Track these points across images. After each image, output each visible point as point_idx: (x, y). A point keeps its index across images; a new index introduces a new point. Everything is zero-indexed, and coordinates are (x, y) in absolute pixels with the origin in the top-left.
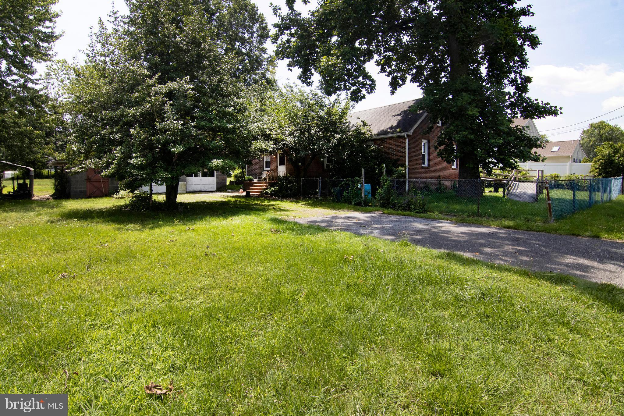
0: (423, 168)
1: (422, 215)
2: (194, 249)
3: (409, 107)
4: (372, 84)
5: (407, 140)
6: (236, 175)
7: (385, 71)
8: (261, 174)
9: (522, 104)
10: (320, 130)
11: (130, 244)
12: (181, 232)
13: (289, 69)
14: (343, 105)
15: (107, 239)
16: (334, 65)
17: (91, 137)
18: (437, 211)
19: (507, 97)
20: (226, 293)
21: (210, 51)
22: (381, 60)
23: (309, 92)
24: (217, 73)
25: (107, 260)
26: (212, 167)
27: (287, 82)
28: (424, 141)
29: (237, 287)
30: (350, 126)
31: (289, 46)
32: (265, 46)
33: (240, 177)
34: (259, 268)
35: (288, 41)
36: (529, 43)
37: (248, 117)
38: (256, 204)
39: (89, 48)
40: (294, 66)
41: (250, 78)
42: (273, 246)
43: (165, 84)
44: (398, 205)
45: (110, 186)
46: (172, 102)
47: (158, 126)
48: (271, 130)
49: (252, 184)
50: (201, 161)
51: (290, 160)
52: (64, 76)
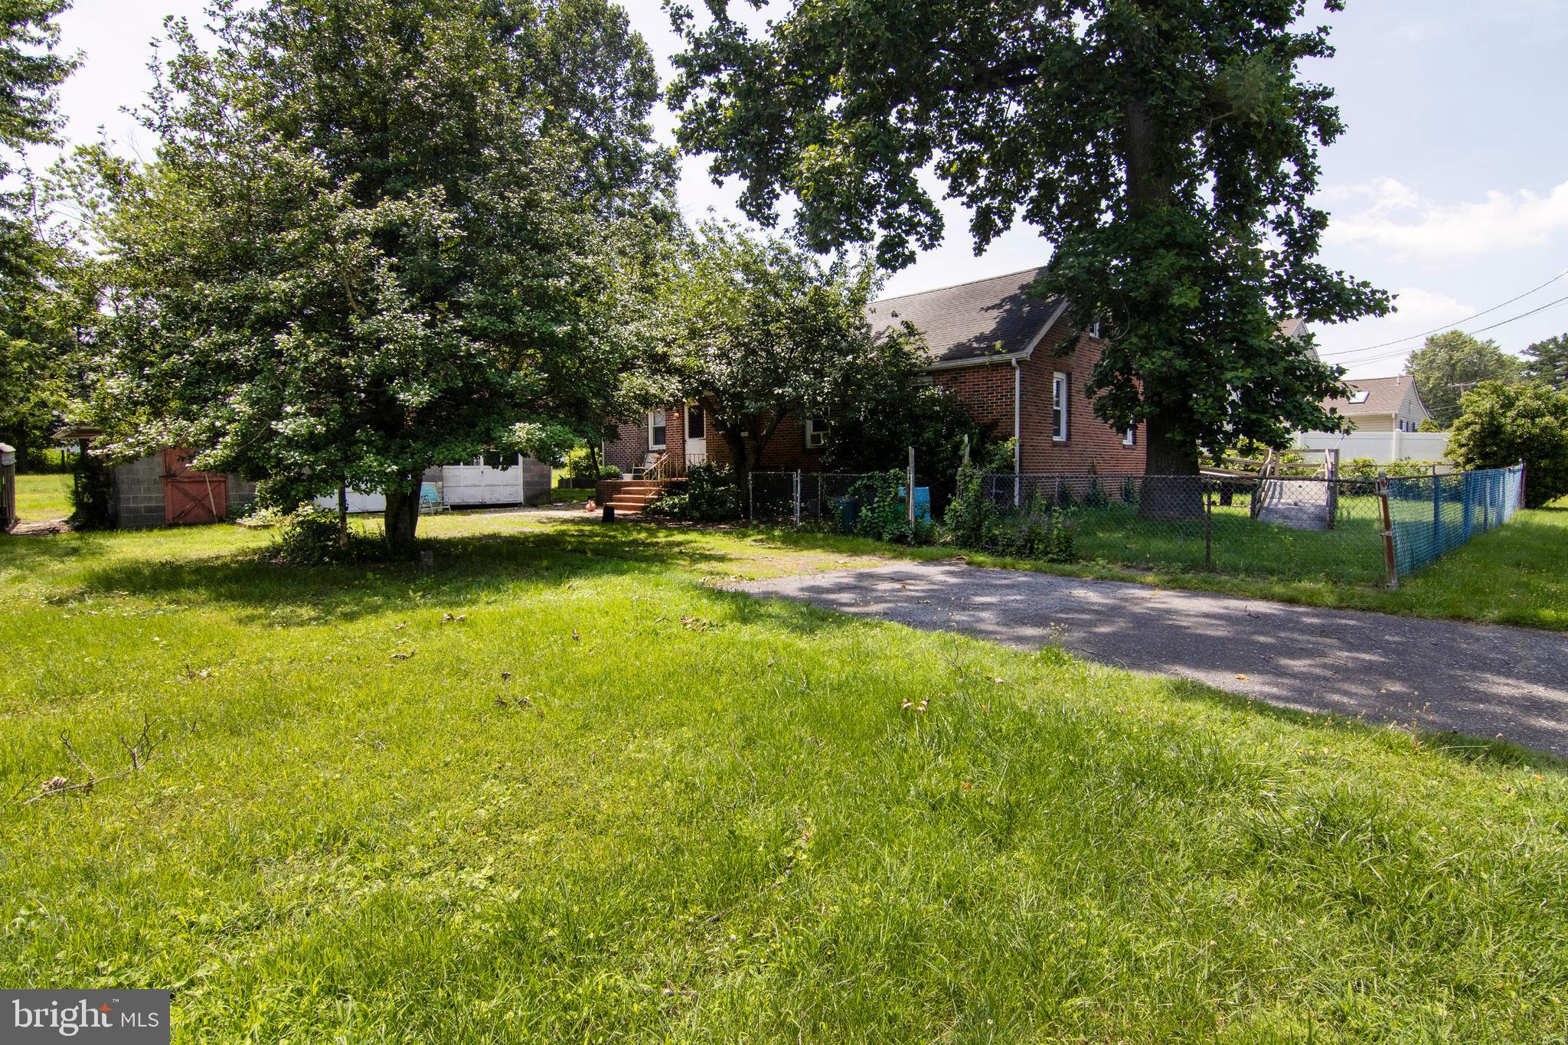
0: (1055, 444)
1: (1068, 567)
2: (465, 683)
3: (1022, 287)
4: (934, 224)
5: (1018, 373)
6: (576, 463)
7: (961, 194)
8: (642, 460)
9: (1304, 281)
10: (797, 344)
11: (277, 668)
12: (427, 628)
13: (715, 181)
14: (853, 280)
15: (210, 653)
16: (837, 170)
17: (165, 358)
18: (1103, 557)
19: (1268, 264)
20: (566, 840)
21: (499, 120)
22: (951, 163)
23: (766, 244)
24: (522, 182)
25: (200, 726)
26: (512, 445)
27: (707, 216)
28: (1059, 376)
29: (599, 818)
30: (873, 334)
31: (714, 117)
32: (647, 120)
33: (586, 468)
34: (658, 743)
35: (712, 105)
36: (1316, 128)
37: (610, 306)
38: (635, 542)
39: (150, 102)
40: (727, 174)
41: (608, 207)
42: (693, 669)
43: (373, 206)
44: (1002, 541)
45: (232, 494)
46: (395, 260)
47: (359, 328)
48: (668, 345)
49: (618, 488)
50: (480, 428)
51: (719, 425)
52: (98, 191)
